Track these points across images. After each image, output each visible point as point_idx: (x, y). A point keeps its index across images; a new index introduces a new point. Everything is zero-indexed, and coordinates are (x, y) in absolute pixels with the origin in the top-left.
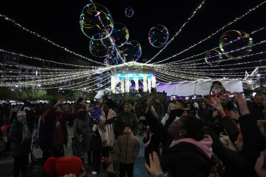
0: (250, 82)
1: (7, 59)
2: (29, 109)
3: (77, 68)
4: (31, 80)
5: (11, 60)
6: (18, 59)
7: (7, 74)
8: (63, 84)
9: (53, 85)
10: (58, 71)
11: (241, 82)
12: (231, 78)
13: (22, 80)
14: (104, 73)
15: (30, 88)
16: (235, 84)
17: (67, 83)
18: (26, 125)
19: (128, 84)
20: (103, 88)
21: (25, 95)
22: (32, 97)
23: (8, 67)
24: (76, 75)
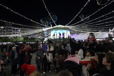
0: (112, 33)
1: (7, 25)
2: (17, 46)
3: (36, 28)
4: (17, 34)
5: (9, 25)
6: (12, 25)
7: (7, 31)
8: (30, 35)
9: (26, 36)
10: (28, 30)
11: (107, 34)
12: (103, 32)
13: (13, 34)
14: (48, 30)
15: (17, 37)
16: (105, 35)
17: (32, 35)
18: (16, 52)
19: (58, 35)
20: (47, 37)
21: (15, 40)
22: (17, 41)
23: (8, 28)
24: (36, 31)
